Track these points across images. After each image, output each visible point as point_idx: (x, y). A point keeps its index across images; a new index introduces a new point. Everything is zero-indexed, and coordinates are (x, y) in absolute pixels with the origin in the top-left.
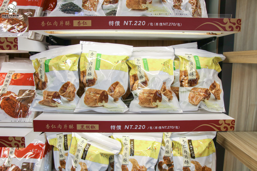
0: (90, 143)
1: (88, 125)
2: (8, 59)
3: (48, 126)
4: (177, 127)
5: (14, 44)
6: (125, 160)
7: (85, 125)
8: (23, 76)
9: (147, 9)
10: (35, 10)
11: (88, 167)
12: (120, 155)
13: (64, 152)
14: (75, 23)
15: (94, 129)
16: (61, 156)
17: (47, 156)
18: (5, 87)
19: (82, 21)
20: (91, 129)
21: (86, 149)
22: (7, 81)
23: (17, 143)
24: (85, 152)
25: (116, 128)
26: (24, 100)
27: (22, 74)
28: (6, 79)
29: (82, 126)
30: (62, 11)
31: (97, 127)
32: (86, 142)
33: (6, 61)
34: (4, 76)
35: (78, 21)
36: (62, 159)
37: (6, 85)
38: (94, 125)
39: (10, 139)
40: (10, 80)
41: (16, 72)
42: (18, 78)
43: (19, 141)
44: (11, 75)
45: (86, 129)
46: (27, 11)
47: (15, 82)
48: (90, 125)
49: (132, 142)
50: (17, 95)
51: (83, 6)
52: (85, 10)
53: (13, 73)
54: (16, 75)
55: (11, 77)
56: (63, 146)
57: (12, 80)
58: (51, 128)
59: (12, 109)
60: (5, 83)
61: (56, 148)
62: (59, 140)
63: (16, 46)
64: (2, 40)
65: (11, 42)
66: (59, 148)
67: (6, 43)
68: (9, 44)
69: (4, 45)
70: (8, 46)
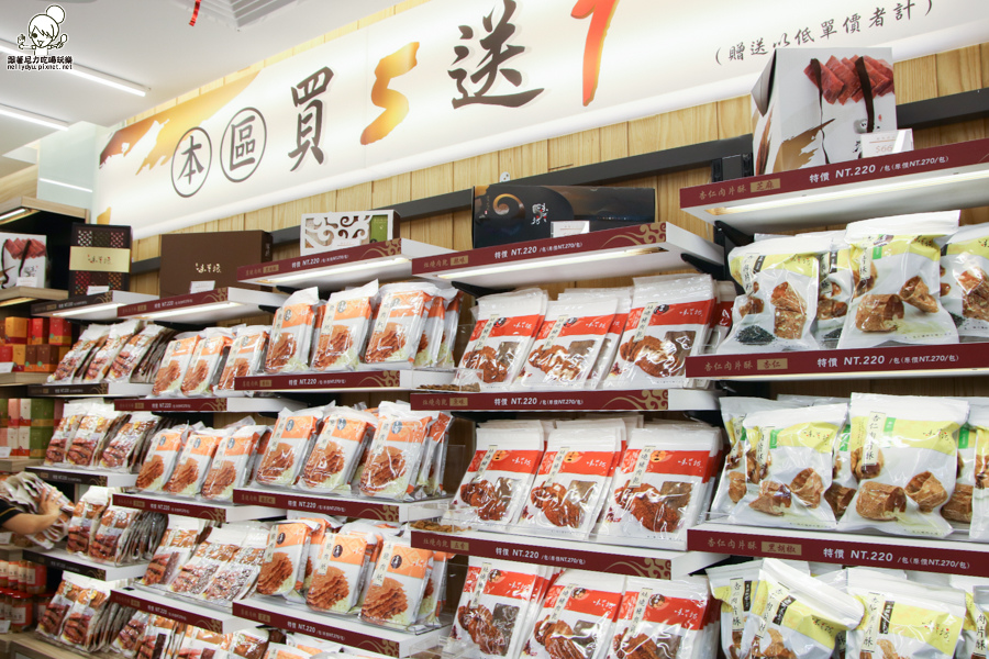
0: (793, 596)
1: (782, 544)
2: (642, 423)
3: (711, 541)
4: (962, 565)
5: (663, 399)
6: (868, 641)
7: (777, 545)
8: (670, 456)
9: (895, 328)
10: (694, 332)
11: (784, 640)
12: (859, 632)
13: (741, 613)
14: (761, 364)
15: (793, 553)
16: (736, 621)
17: (708, 630)
18: (638, 476)
19: (771, 361)
20: (786, 553)
21: (784, 605)
22: (641, 465)
23: (659, 569)
24: (782, 610)
25: (834, 555)
26: (671, 500)
27: (668, 452)
28: (640, 460)
29: (772, 546)
30: (741, 341)
31: (798, 549)
32: (786, 593)
33: (638, 426)
34: (635, 454)
35: (765, 361)
36: (736, 627)
37: (639, 472)
38: (794, 546)
39: (647, 562)
40: (647, 463)
41: (658, 449)
42: (661, 459)
43: (662, 568)
44: (649, 454)
45: (777, 552)
46: (681, 334)
47: (657, 467)
48: (786, 545)
49: (889, 607)
50: (659, 489)
51: (776, 331)
52: (779, 338)
53: (652, 449)
54: (658, 454)
55: (649, 458)
56: (740, 601)
57: (650, 462)
58: (716, 545)
59: (650, 516)
60: (637, 468)
61: (728, 605)
62: (734, 591)
63: (665, 403)
64: (644, 395)
65: (659, 398)
66: (733, 605)
67: (650, 399)
68: (655, 400)
69: (647, 402)
70: (652, 403)
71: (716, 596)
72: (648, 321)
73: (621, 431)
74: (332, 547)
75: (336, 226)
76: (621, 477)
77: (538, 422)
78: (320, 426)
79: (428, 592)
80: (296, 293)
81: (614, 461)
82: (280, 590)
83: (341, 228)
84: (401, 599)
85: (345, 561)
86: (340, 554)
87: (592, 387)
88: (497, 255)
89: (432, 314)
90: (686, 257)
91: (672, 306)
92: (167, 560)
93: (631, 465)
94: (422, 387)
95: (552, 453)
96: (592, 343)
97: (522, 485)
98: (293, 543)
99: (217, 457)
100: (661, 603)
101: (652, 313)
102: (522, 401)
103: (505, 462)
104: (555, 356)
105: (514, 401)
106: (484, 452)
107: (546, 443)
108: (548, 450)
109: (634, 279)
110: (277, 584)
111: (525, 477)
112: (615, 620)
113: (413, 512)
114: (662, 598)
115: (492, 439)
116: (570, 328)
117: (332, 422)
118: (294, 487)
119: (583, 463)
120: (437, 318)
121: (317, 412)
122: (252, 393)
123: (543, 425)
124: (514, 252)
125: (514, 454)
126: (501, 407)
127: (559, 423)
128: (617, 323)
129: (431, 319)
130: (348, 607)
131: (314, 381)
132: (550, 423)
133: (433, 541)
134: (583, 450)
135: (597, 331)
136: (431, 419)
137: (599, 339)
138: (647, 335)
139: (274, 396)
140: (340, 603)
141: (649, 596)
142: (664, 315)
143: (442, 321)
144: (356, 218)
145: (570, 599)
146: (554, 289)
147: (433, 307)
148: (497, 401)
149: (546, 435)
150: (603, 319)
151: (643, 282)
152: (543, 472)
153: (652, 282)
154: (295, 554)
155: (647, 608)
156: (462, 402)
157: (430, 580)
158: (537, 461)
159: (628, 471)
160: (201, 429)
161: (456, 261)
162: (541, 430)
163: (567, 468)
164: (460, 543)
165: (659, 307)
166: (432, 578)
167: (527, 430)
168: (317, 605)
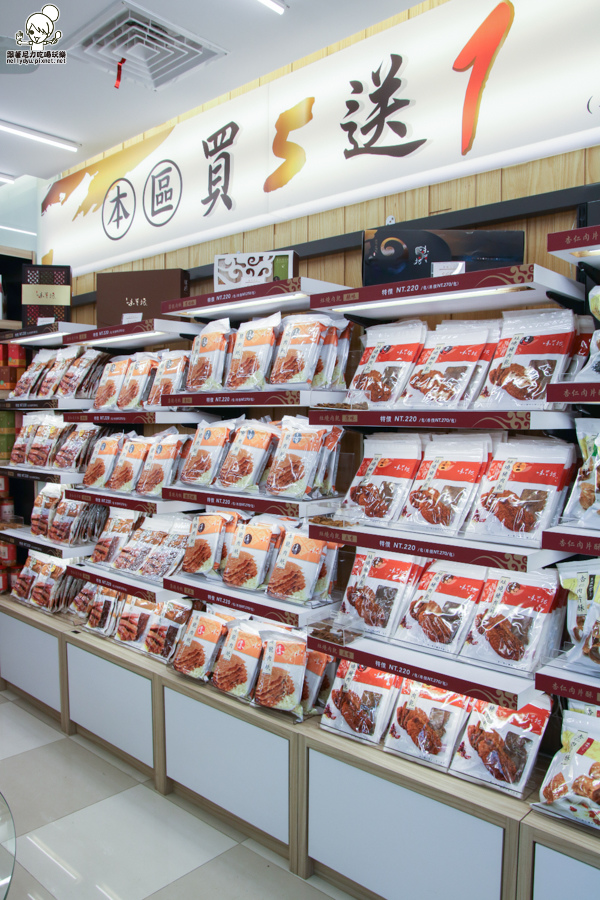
2: (506, 438)
3: (562, 541)
5: (526, 420)
8: (530, 467)
10: (555, 361)
13: (585, 601)
16: (581, 608)
17: (556, 613)
18: (501, 483)
22: (505, 474)
23: (516, 563)
26: (529, 505)
27: (529, 464)
28: (504, 470)
30: (597, 371)
33: (503, 441)
34: (499, 465)
36: (580, 613)
37: (503, 480)
39: (507, 557)
40: (509, 473)
41: (520, 461)
42: (521, 470)
43: (519, 562)
44: (511, 465)
46: (543, 362)
47: (518, 477)
50: (519, 495)
53: (515, 461)
54: (519, 465)
55: (511, 468)
56: (584, 592)
57: (513, 472)
58: (567, 545)
59: (511, 518)
60: (501, 477)
61: (574, 594)
62: (580, 583)
63: (527, 424)
64: (509, 416)
65: (522, 419)
66: (579, 594)
67: (515, 420)
68: (519, 421)
69: (512, 423)
70: (516, 423)
71: (564, 586)
72: (514, 351)
73: (488, 445)
74: (243, 536)
75: (244, 265)
76: (486, 484)
77: (417, 435)
78: (232, 436)
79: (322, 574)
80: (211, 323)
81: (481, 470)
82: (202, 570)
83: (248, 267)
84: (300, 579)
85: (253, 547)
86: (250, 541)
87: (464, 408)
88: (384, 292)
89: (327, 341)
90: (551, 295)
91: (536, 338)
92: (110, 543)
93: (496, 474)
94: (319, 405)
95: (428, 462)
96: (465, 369)
97: (402, 488)
98: (212, 531)
99: (148, 460)
100: (516, 589)
101: (518, 343)
102: (404, 419)
103: (388, 468)
104: (433, 380)
105: (397, 419)
106: (370, 460)
107: (423, 453)
108: (425, 459)
109: (504, 313)
110: (199, 565)
111: (405, 481)
112: (477, 602)
113: (310, 509)
114: (518, 586)
115: (377, 449)
116: (446, 355)
117: (243, 433)
118: (212, 486)
119: (454, 472)
120: (331, 346)
121: (230, 425)
122: (175, 408)
123: (421, 438)
124: (398, 290)
125: (396, 462)
126: (386, 423)
127: (434, 436)
128: (487, 352)
129: (326, 346)
130: (257, 585)
131: (227, 399)
132: (427, 436)
133: (327, 534)
134: (455, 460)
135: (469, 358)
136: (326, 432)
137: (471, 365)
138: (514, 362)
139: (194, 410)
140: (250, 581)
141: (507, 583)
142: (529, 345)
143: (335, 348)
144: (261, 258)
145: (440, 584)
146: (432, 320)
147: (328, 336)
148: (383, 419)
149: (423, 446)
150: (475, 348)
151: (511, 316)
152: (420, 478)
153: (518, 315)
154: (213, 540)
155: (505, 594)
156: (352, 418)
157: (324, 564)
158: (416, 469)
159: (493, 479)
160: (134, 437)
161: (348, 297)
162: (419, 441)
163: (441, 475)
164: (349, 536)
165: (525, 338)
166: (326, 563)
167: (407, 442)
168: (231, 582)
